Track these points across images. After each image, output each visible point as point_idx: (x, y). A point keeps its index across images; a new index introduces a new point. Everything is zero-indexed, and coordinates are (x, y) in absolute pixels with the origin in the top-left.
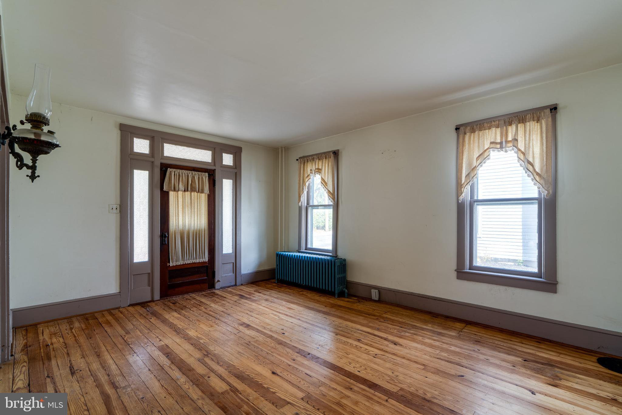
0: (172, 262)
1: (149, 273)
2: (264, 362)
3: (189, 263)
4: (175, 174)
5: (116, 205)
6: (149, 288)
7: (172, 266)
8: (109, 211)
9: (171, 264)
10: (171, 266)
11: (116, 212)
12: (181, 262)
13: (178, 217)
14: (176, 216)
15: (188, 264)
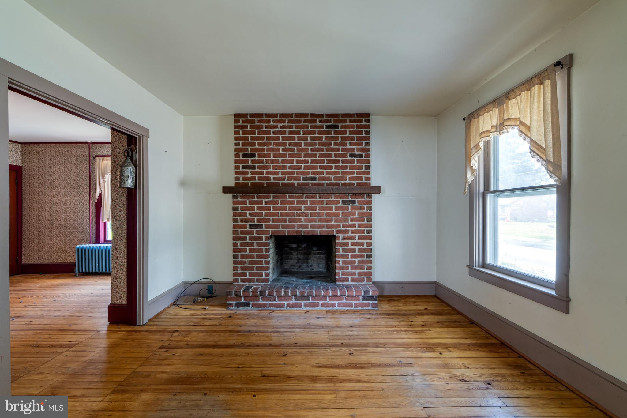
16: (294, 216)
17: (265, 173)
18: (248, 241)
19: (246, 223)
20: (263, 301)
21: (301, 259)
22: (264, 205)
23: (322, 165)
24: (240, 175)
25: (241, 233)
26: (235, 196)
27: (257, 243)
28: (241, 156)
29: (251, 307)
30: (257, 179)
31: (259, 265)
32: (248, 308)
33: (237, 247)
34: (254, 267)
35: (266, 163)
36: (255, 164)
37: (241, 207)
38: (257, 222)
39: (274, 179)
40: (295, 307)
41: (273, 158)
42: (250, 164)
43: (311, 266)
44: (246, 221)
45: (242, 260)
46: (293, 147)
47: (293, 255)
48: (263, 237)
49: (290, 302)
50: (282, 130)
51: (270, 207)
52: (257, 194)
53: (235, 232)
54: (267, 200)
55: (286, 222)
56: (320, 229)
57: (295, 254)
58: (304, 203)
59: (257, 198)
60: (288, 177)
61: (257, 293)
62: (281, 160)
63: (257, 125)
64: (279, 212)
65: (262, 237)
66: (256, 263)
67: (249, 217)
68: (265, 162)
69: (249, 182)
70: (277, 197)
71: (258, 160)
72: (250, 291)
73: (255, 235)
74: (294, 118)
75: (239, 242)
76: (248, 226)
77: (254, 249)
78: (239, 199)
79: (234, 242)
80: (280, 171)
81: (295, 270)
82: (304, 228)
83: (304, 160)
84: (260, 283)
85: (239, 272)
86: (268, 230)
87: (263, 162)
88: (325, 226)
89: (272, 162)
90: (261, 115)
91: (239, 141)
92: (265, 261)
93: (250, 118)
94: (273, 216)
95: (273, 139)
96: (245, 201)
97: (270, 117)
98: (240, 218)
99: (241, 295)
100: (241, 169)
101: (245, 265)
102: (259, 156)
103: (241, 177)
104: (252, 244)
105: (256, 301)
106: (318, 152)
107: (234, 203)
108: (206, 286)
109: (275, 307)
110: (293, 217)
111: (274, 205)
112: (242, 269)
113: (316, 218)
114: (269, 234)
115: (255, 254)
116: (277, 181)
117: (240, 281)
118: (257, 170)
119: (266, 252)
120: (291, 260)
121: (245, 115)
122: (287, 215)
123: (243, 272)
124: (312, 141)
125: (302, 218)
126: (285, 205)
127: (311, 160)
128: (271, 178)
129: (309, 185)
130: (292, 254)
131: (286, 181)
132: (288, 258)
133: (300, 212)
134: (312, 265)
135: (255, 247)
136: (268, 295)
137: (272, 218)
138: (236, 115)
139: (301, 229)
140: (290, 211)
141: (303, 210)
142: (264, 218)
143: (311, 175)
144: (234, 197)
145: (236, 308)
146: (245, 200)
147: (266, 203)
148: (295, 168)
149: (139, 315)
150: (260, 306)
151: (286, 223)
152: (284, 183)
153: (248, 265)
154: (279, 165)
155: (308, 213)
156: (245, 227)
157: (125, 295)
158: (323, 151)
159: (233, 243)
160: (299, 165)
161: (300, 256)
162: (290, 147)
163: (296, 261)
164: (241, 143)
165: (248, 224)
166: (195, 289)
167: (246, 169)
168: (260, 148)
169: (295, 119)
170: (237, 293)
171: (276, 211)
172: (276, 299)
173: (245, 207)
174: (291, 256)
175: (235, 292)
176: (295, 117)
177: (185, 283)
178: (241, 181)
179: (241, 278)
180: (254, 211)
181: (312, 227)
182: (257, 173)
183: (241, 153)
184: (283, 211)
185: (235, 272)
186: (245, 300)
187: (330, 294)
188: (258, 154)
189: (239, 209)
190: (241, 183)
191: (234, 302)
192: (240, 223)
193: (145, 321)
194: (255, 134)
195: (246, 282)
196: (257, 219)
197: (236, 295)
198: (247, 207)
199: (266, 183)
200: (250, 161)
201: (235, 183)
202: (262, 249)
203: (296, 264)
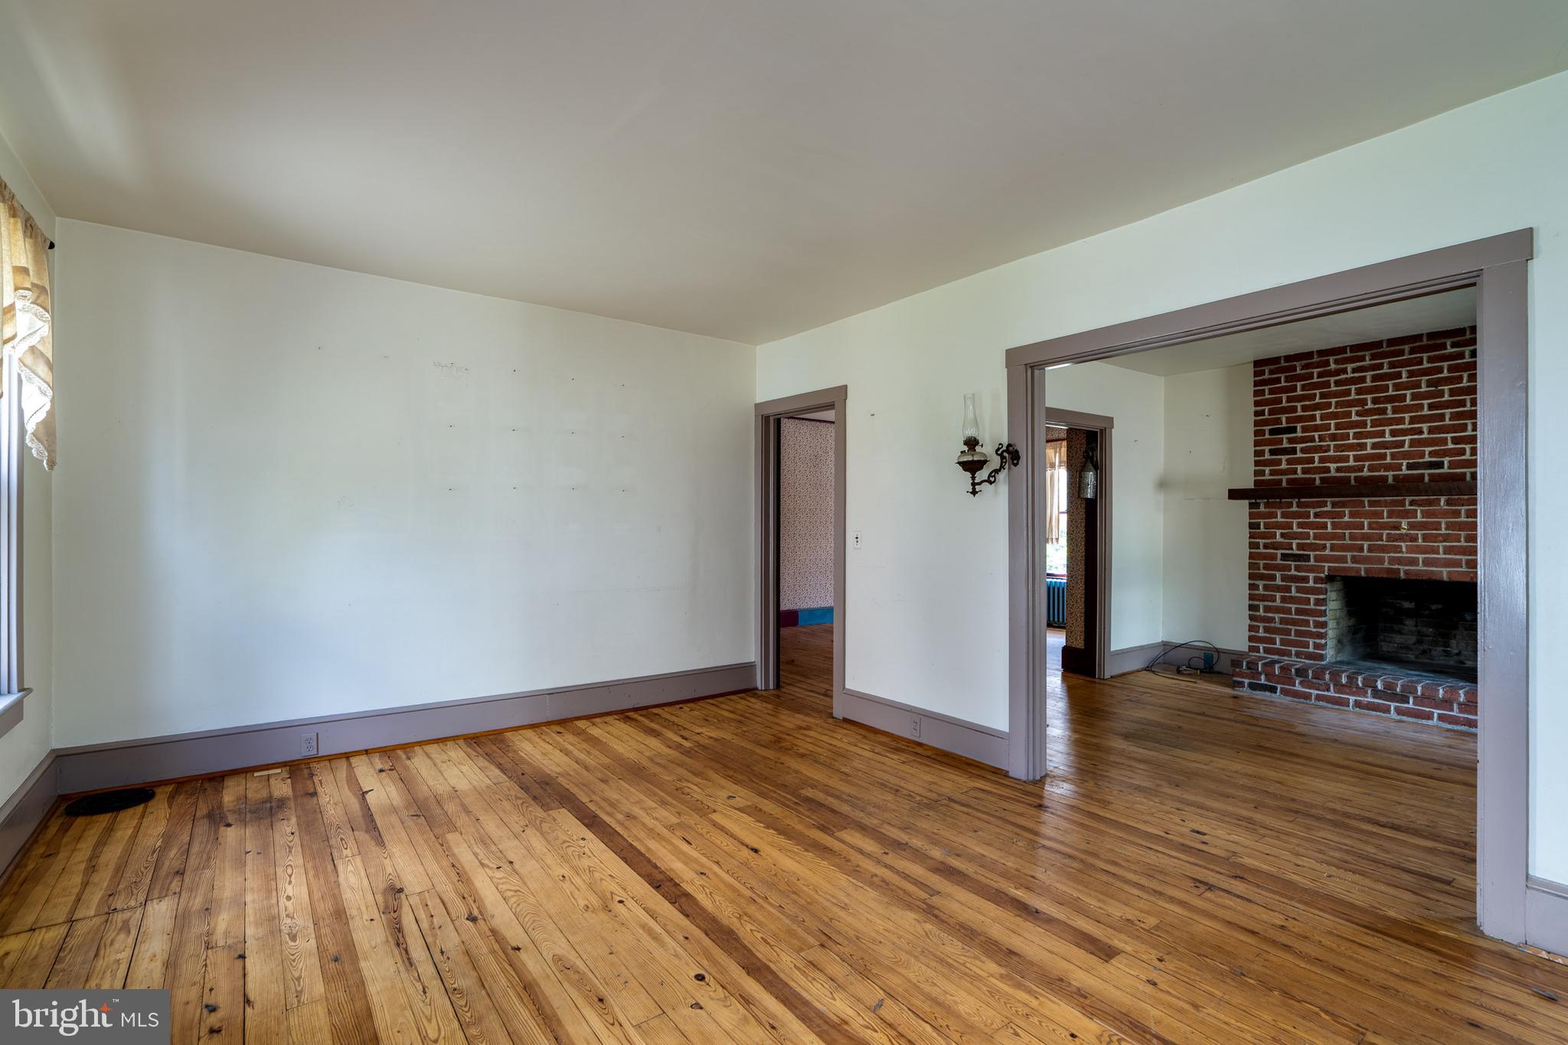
2: (775, 875)
16: (1383, 541)
17: (1317, 459)
18: (1279, 582)
19: (1275, 551)
20: (1303, 687)
21: (1428, 636)
22: (1312, 519)
23: (1460, 436)
24: (1265, 466)
25: (1264, 568)
26: (1253, 503)
27: (1297, 587)
28: (1267, 432)
29: (1278, 694)
30: (1299, 471)
31: (1301, 626)
32: (1273, 695)
33: (1256, 592)
34: (1291, 629)
35: (1319, 442)
36: (1295, 445)
37: (1265, 523)
38: (1298, 549)
39: (1338, 470)
40: (1372, 710)
41: (1336, 430)
42: (1285, 445)
43: (1458, 654)
44: (1276, 546)
45: (1266, 614)
46: (1382, 406)
47: (1406, 625)
48: (1311, 578)
49: (1362, 699)
50: (1356, 375)
51: (1327, 523)
52: (1297, 500)
53: (1251, 566)
54: (1318, 510)
55: (1363, 552)
56: (1448, 569)
57: (1410, 624)
58: (1406, 514)
59: (1298, 506)
60: (1369, 465)
61: (1291, 671)
62: (1354, 433)
63: (1300, 374)
64: (1347, 532)
65: (1309, 576)
66: (1294, 622)
67: (1282, 540)
68: (1317, 440)
69: (1284, 478)
70: (1344, 505)
71: (1302, 437)
72: (1277, 666)
73: (1293, 572)
74: (1385, 348)
75: (1261, 584)
76: (1279, 556)
77: (1291, 597)
78: (1262, 509)
79: (1252, 582)
80: (1351, 453)
81: (1411, 657)
82: (1406, 565)
83: (1411, 428)
84: (1302, 660)
85: (1260, 635)
86: (1322, 566)
87: (1312, 439)
88: (1464, 563)
89: (1334, 437)
90: (1309, 355)
91: (1263, 408)
92: (1314, 621)
93: (1286, 364)
94: (1333, 540)
95: (1335, 395)
96: (1273, 512)
97: (1327, 356)
98: (1264, 541)
99: (1260, 669)
100: (1267, 456)
101: (1273, 625)
102: (1305, 429)
103: (1267, 470)
104: (1288, 589)
105: (1289, 685)
106: (1447, 408)
107: (1251, 516)
108: (1201, 654)
109: (1329, 703)
110: (1380, 543)
111: (1335, 520)
112: (1266, 630)
113: (1438, 546)
114: (1324, 573)
115: (1293, 607)
116: (1345, 473)
117: (1261, 651)
118: (1299, 455)
119: (1318, 606)
120: (1399, 636)
121: (1275, 360)
122: (1366, 537)
123: (1268, 635)
124: (1434, 389)
125: (1403, 544)
126: (1360, 518)
127: (1430, 427)
128: (1332, 468)
129: (1424, 477)
130: (1402, 623)
131: (1366, 473)
132: (1392, 631)
133: (1395, 534)
134: (1460, 652)
135: (1294, 593)
136: (1312, 678)
137: (1331, 544)
138: (1258, 363)
139: (1399, 567)
140: (1371, 531)
141: (1405, 529)
142: (1312, 544)
143: (1430, 457)
144: (1251, 506)
145: (1249, 690)
146: (1274, 510)
147: (1316, 515)
148: (1389, 445)
149: (1100, 665)
150: (1296, 695)
151: (1362, 554)
152: (1361, 476)
153: (1278, 625)
154: (1349, 444)
155: (1417, 534)
156: (1273, 557)
157: (1083, 637)
158: (1465, 406)
159: (1250, 584)
160: (1397, 441)
161: (1425, 629)
162: (1376, 406)
163: (1413, 639)
164: (1266, 410)
165: (1279, 552)
166: (1182, 655)
167: (1277, 455)
168: (1307, 415)
169: (1388, 349)
170: (1250, 665)
171: (1340, 531)
172: (1330, 688)
173: (1274, 522)
174: (1402, 626)
175: (1248, 663)
176: (1388, 346)
177: (1165, 644)
178: (1267, 477)
179: (1265, 645)
180: (1292, 529)
181: (1426, 562)
182: (1300, 461)
183: (1267, 428)
184: (1355, 529)
185: (1253, 633)
186: (1267, 679)
187: (1462, 699)
188: (1302, 427)
189: (1262, 527)
190: (1267, 480)
191: (1246, 681)
192: (1262, 550)
193: (1107, 676)
194: (1296, 391)
195: (1274, 654)
196: (1298, 544)
197: (1249, 668)
198: (1277, 522)
199: (1320, 478)
200: (1285, 441)
201: (1255, 481)
202: (1309, 599)
203: (1414, 644)
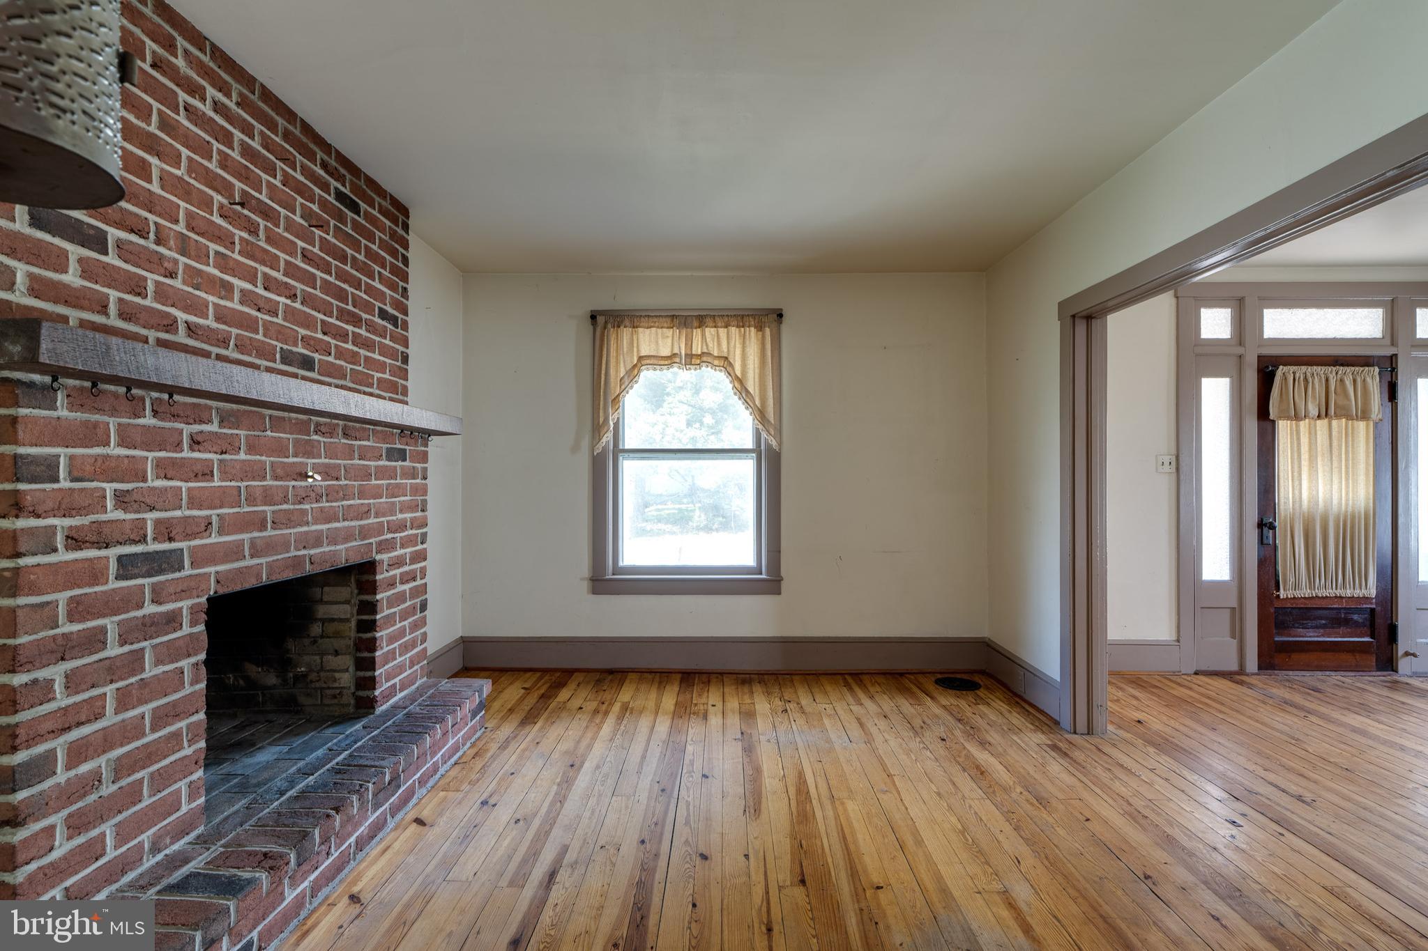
0: (1284, 590)
1: (1234, 609)
3: (1327, 597)
4: (1294, 379)
5: (1169, 457)
6: (1235, 642)
7: (1283, 599)
8: (1157, 469)
9: (1282, 594)
10: (1282, 597)
11: (1170, 471)
12: (1306, 592)
13: (1300, 480)
14: (1296, 478)
15: (1322, 597)
16: (288, 503)
17: (151, 287)
18: (112, 650)
19: (103, 553)
22: (186, 453)
25: (73, 616)
27: (154, 649)
30: (112, 306)
31: (165, 757)
34: (142, 780)
35: (157, 243)
37: (70, 461)
38: (157, 539)
41: (188, 228)
44: (100, 537)
45: (73, 773)
48: (183, 615)
51: (211, 463)
54: (196, 428)
55: (266, 529)
58: (313, 449)
59: (156, 413)
60: (238, 336)
62: (217, 253)
64: (243, 485)
66: (150, 755)
67: (120, 515)
68: (152, 235)
70: (233, 420)
73: (147, 609)
76: (112, 568)
77: (142, 684)
78: (62, 410)
80: (211, 299)
82: (312, 548)
83: (286, 284)
85: (56, 854)
86: (203, 575)
88: (357, 533)
89: (184, 247)
92: (189, 727)
94: (221, 507)
96: (96, 425)
98: (66, 522)
101: (92, 796)
104: (133, 663)
106: (318, 269)
110: (285, 507)
111: (224, 456)
113: (339, 507)
114: (205, 593)
122: (268, 497)
123: (80, 840)
125: (308, 507)
126: (260, 454)
127: (303, 290)
128: (179, 322)
133: (301, 487)
135: (149, 672)
137: (219, 516)
139: (305, 551)
140: (275, 483)
142: (185, 519)
143: (303, 346)
146: (99, 418)
147: (195, 443)
148: (261, 304)
151: (264, 534)
153: (108, 788)
154: (208, 274)
156: (95, 574)
160: (271, 299)
165: (112, 554)
171: (233, 484)
173: (98, 458)
180: (144, 480)
184: (253, 480)
189: (62, 473)
192: (64, 554)
196: (156, 523)
198: (109, 457)
